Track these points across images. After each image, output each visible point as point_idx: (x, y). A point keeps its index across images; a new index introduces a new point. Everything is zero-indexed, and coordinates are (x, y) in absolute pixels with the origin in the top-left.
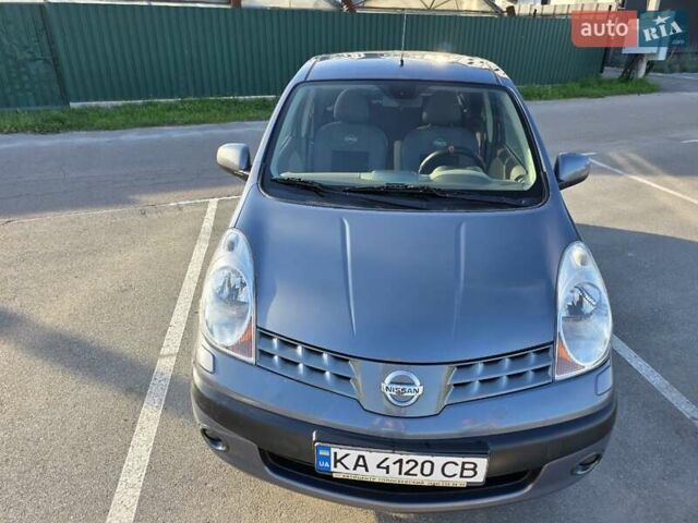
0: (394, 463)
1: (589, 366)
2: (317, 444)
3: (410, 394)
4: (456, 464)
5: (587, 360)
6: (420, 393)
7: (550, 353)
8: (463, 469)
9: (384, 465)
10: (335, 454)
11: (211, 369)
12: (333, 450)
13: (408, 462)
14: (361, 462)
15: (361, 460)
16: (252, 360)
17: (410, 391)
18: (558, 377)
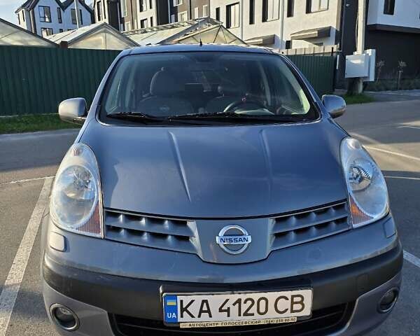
0: (234, 304)
1: (376, 217)
2: (164, 294)
3: (241, 243)
4: (287, 299)
5: (374, 212)
6: (250, 241)
7: (346, 208)
8: (293, 303)
9: (225, 308)
10: (182, 301)
11: (63, 248)
12: (179, 298)
13: (245, 302)
14: (205, 308)
15: (205, 304)
16: (101, 235)
17: (240, 240)
18: (355, 226)
